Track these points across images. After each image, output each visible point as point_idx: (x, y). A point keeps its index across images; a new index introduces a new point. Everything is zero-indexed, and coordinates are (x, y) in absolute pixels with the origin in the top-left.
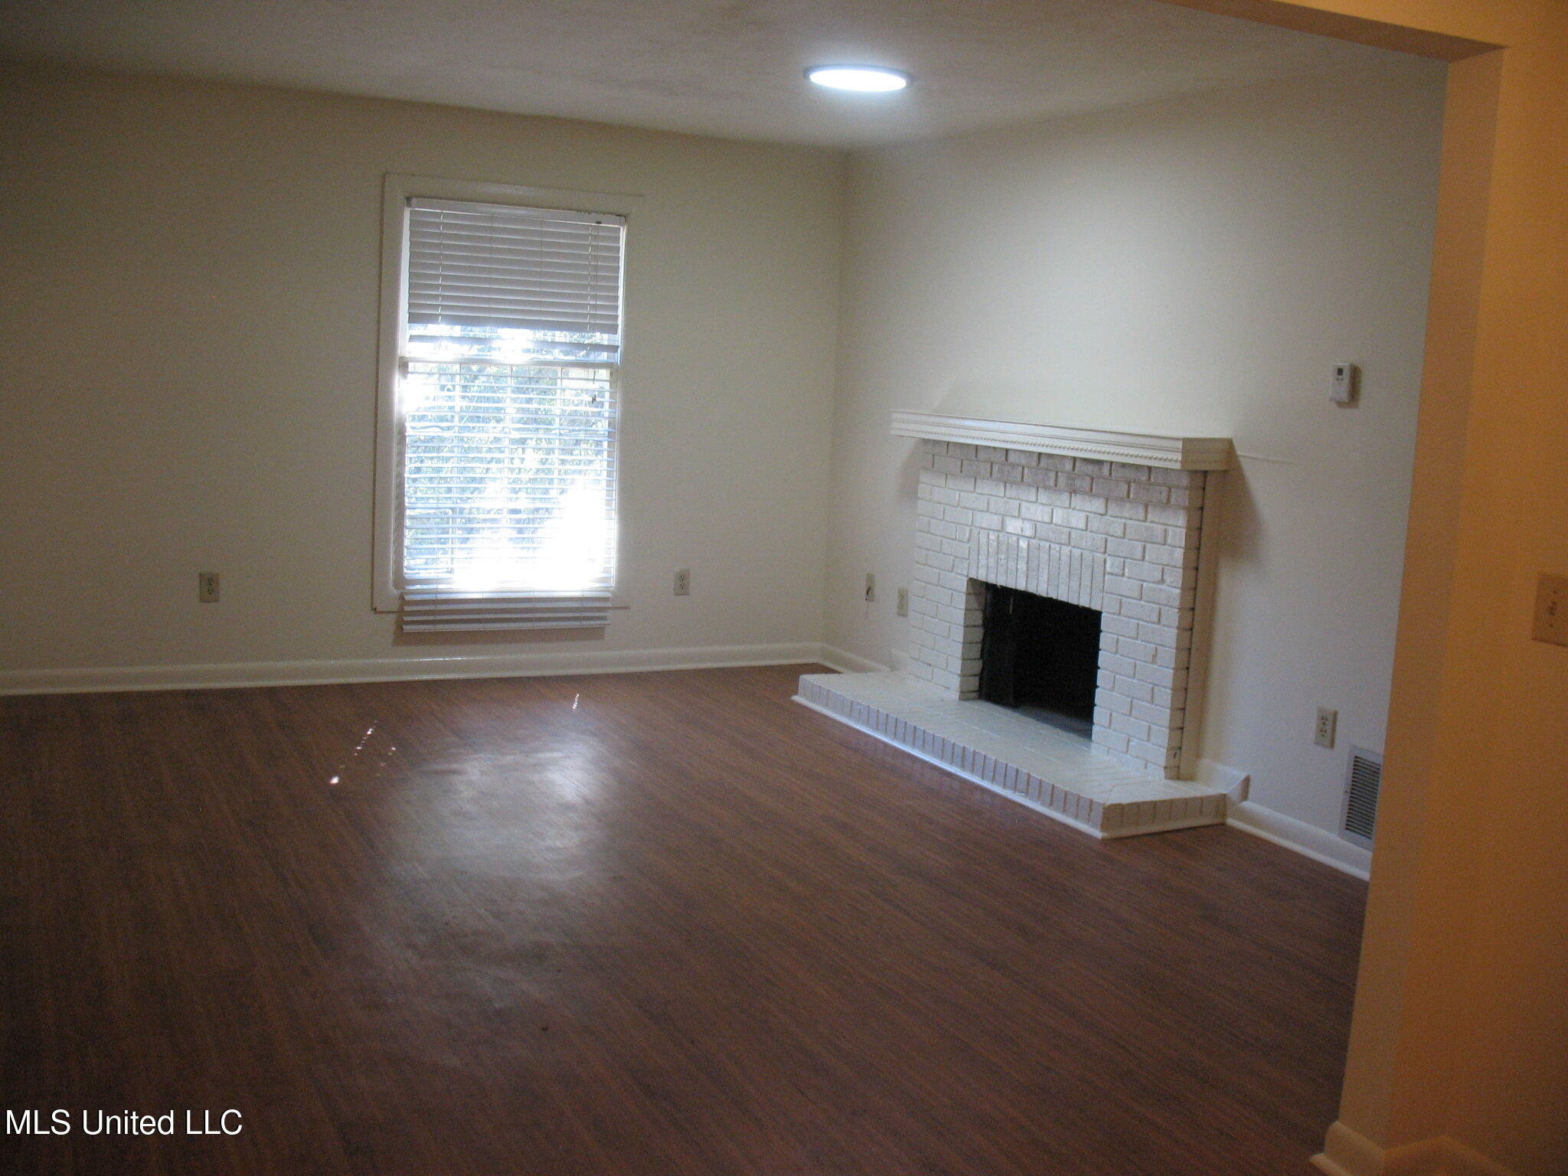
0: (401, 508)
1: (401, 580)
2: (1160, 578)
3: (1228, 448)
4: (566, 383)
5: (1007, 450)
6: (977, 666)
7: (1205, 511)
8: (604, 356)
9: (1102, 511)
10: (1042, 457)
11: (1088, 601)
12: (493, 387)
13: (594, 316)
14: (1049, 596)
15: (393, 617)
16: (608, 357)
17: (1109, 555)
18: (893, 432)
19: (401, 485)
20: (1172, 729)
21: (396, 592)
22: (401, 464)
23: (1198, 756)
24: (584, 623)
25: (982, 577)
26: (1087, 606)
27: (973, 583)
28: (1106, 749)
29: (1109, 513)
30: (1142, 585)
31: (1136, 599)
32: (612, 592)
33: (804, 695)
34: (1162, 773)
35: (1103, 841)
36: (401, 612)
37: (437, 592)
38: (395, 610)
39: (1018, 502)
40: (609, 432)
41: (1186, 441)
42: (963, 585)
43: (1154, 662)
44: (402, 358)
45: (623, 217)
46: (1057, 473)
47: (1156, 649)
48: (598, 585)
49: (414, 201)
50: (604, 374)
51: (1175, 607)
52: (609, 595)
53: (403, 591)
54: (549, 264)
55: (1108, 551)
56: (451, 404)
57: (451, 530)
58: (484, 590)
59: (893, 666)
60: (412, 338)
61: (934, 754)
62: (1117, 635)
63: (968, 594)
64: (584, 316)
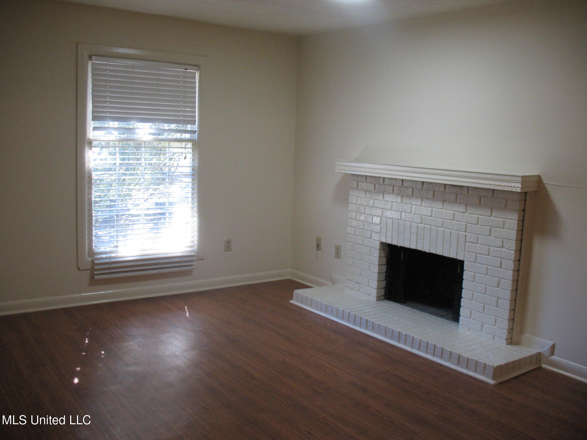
0: (90, 216)
1: (92, 253)
2: (501, 245)
3: (539, 180)
4: (171, 150)
5: (403, 180)
6: (384, 284)
7: (525, 211)
8: (187, 136)
9: (464, 211)
10: (425, 184)
11: (456, 255)
12: (135, 153)
13: (185, 116)
14: (431, 252)
15: (89, 272)
16: (190, 136)
17: (468, 233)
18: (336, 171)
19: (90, 204)
20: (509, 320)
21: (89, 259)
22: (90, 194)
23: (522, 332)
24: (183, 268)
25: (389, 242)
26: (455, 258)
27: (382, 244)
28: (469, 328)
29: (467, 212)
30: (489, 248)
31: (486, 255)
32: (196, 252)
33: (297, 300)
34: (505, 342)
35: (495, 385)
36: (93, 269)
37: (110, 258)
38: (89, 268)
39: (410, 205)
40: (192, 174)
41: (523, 177)
42: (377, 245)
43: (498, 287)
44: (89, 139)
45: (197, 66)
46: (434, 191)
47: (499, 280)
48: (189, 249)
49: (93, 57)
50: (190, 145)
51: (511, 260)
52: (194, 254)
53: (93, 258)
54: (162, 90)
55: (467, 231)
56: (115, 162)
57: (116, 226)
58: (134, 255)
59: (333, 282)
60: (95, 129)
61: (381, 335)
62: (474, 272)
63: (380, 249)
64: (180, 116)
